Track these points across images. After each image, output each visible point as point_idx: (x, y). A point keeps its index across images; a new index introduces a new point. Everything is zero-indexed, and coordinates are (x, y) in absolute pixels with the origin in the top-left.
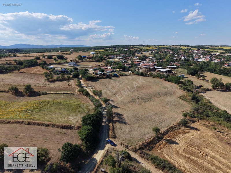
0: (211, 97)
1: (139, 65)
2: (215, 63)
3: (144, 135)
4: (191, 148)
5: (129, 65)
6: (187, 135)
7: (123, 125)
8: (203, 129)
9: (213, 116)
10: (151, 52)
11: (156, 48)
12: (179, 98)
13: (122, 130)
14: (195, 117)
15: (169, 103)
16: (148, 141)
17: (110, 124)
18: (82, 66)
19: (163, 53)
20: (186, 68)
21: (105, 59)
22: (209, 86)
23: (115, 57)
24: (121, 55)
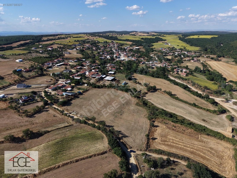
0: (150, 99)
4: (163, 138)
6: (157, 131)
7: (127, 138)
8: (159, 124)
10: (77, 49)
11: (76, 42)
12: (136, 105)
14: (153, 118)
15: (134, 111)
16: (146, 143)
17: (121, 141)
18: (33, 86)
19: (87, 49)
20: (121, 73)
21: (45, 70)
22: (144, 89)
23: (52, 65)
24: (55, 60)
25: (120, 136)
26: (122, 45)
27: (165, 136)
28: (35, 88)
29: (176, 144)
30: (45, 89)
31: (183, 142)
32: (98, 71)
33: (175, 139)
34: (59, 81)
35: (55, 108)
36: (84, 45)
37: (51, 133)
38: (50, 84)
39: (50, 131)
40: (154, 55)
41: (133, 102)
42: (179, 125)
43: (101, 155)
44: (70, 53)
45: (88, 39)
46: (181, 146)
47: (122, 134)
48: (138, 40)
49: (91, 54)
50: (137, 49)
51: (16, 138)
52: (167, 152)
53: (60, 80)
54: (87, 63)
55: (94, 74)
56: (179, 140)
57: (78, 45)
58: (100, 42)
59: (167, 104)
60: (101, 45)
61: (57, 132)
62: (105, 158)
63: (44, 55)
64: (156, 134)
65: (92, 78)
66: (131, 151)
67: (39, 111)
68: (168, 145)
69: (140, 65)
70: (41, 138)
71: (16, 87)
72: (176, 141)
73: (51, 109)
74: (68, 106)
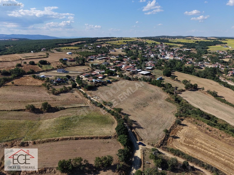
0: (186, 97)
2: (179, 60)
3: (158, 135)
4: (188, 139)
6: (182, 131)
7: (141, 129)
8: (189, 124)
9: (192, 114)
10: (123, 49)
11: (125, 42)
12: (166, 100)
13: (143, 133)
14: (182, 116)
15: (161, 106)
16: (162, 139)
17: (133, 130)
18: (70, 72)
19: (133, 49)
20: (160, 69)
21: (87, 62)
22: (182, 86)
23: (95, 58)
24: (99, 55)
25: (134, 125)
26: (171, 46)
27: (192, 138)
28: (72, 74)
29: (206, 149)
30: (80, 75)
31: (216, 149)
32: (136, 66)
33: (205, 143)
34: (95, 71)
35: (80, 91)
36: (131, 46)
37: (66, 110)
38: (85, 72)
39: (66, 109)
40: (207, 57)
41: (163, 97)
42: (217, 130)
43: (103, 139)
44: (115, 51)
45: (137, 41)
46: (211, 153)
47: (136, 124)
48: (191, 43)
49: (135, 52)
50: (187, 50)
51: (36, 109)
52: (187, 155)
53: (97, 70)
54: (128, 59)
55: (130, 68)
56: (210, 146)
57: (126, 45)
58: (148, 43)
59: (208, 105)
60: (148, 46)
61: (72, 110)
62: (107, 143)
63: (91, 51)
64: (180, 132)
65: (127, 72)
66: (140, 144)
67: (65, 91)
68: (192, 148)
69: (185, 64)
70: (56, 113)
71: (56, 71)
72: (205, 145)
73: (77, 91)
74: (93, 91)
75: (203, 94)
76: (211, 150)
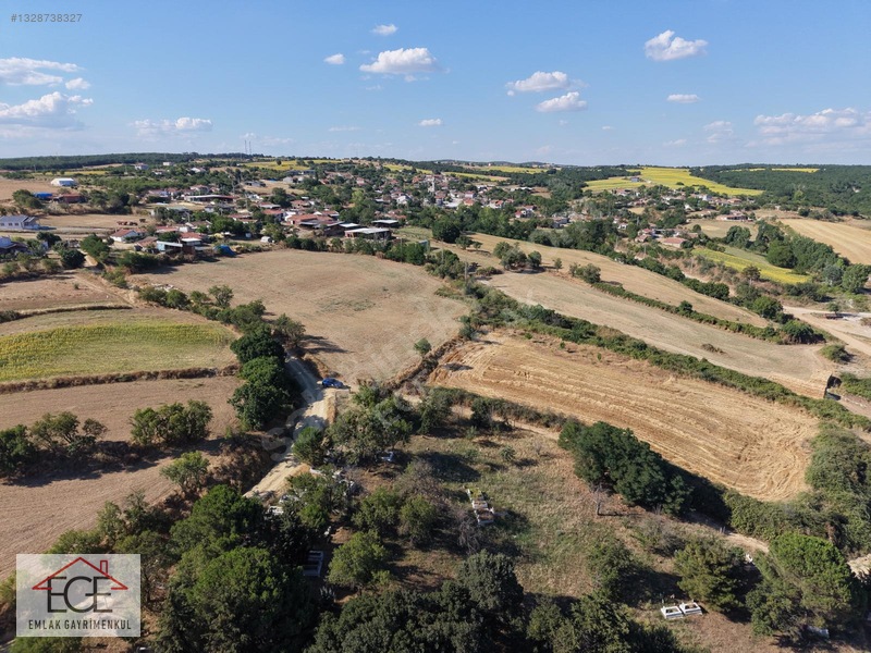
0: (505, 287)
1: (283, 220)
2: (493, 210)
4: (496, 369)
5: (250, 218)
6: (482, 352)
7: (338, 354)
8: (505, 340)
10: (295, 181)
11: (305, 165)
12: (437, 293)
14: (485, 324)
16: (410, 370)
17: (307, 355)
20: (423, 227)
22: (493, 263)
23: (175, 197)
24: (192, 189)
25: (312, 346)
26: (466, 180)
27: (510, 365)
29: (552, 386)
32: (337, 216)
33: (551, 374)
36: (327, 174)
41: (429, 286)
42: (591, 348)
44: (263, 185)
45: (351, 163)
46: (565, 393)
48: (535, 174)
49: (340, 191)
50: (520, 190)
55: (317, 219)
56: (566, 378)
57: (306, 173)
58: (389, 170)
59: (570, 301)
60: (390, 177)
64: (475, 356)
68: (510, 388)
72: (553, 379)
75: (560, 279)
76: (565, 386)
